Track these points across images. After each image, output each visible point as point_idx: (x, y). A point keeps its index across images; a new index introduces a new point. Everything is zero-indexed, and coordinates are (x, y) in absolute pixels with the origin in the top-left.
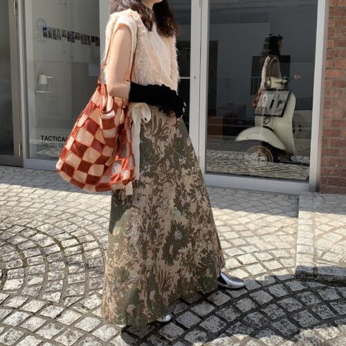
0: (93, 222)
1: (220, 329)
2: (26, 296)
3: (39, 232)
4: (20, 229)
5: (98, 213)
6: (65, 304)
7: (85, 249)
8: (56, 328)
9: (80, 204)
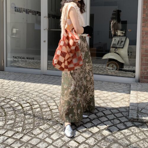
0: (37, 96)
1: (95, 143)
2: (6, 129)
3: (12, 100)
4: (3, 99)
5: (39, 92)
6: (24, 133)
7: (33, 108)
8: (20, 143)
9: (31, 88)
